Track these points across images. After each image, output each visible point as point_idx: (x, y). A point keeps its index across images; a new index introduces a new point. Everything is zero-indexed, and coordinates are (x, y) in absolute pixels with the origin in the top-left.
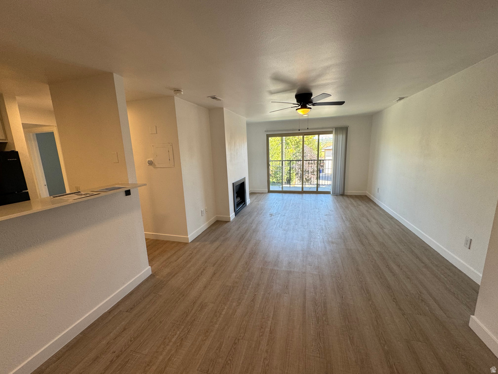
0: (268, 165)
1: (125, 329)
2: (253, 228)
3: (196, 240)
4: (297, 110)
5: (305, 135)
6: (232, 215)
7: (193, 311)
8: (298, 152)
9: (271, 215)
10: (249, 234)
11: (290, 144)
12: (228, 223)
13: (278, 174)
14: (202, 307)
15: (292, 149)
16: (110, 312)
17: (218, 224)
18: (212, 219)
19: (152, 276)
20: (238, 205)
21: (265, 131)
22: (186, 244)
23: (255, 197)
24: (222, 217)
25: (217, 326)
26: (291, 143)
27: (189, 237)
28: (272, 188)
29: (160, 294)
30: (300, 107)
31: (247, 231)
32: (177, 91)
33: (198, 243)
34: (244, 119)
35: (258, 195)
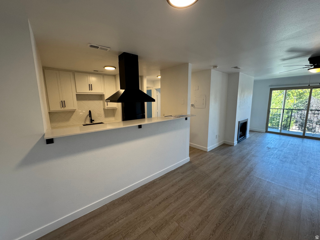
0: (269, 111)
1: (182, 180)
2: (252, 153)
3: (211, 151)
4: (309, 69)
5: (314, 88)
6: (236, 142)
7: (214, 185)
8: (301, 103)
9: (269, 148)
10: (249, 156)
11: (291, 95)
12: (232, 147)
13: (274, 120)
14: (219, 185)
15: (293, 99)
16: (174, 171)
17: (225, 146)
18: (222, 142)
19: (190, 162)
20: (240, 136)
21: (269, 86)
22: (206, 152)
23: (253, 134)
24: (229, 142)
25: (229, 197)
26: (293, 94)
27: (208, 148)
28: (269, 130)
29: (196, 171)
30: (313, 67)
31: (248, 154)
32: (215, 67)
33: (213, 153)
34: (253, 78)
35: (255, 132)
